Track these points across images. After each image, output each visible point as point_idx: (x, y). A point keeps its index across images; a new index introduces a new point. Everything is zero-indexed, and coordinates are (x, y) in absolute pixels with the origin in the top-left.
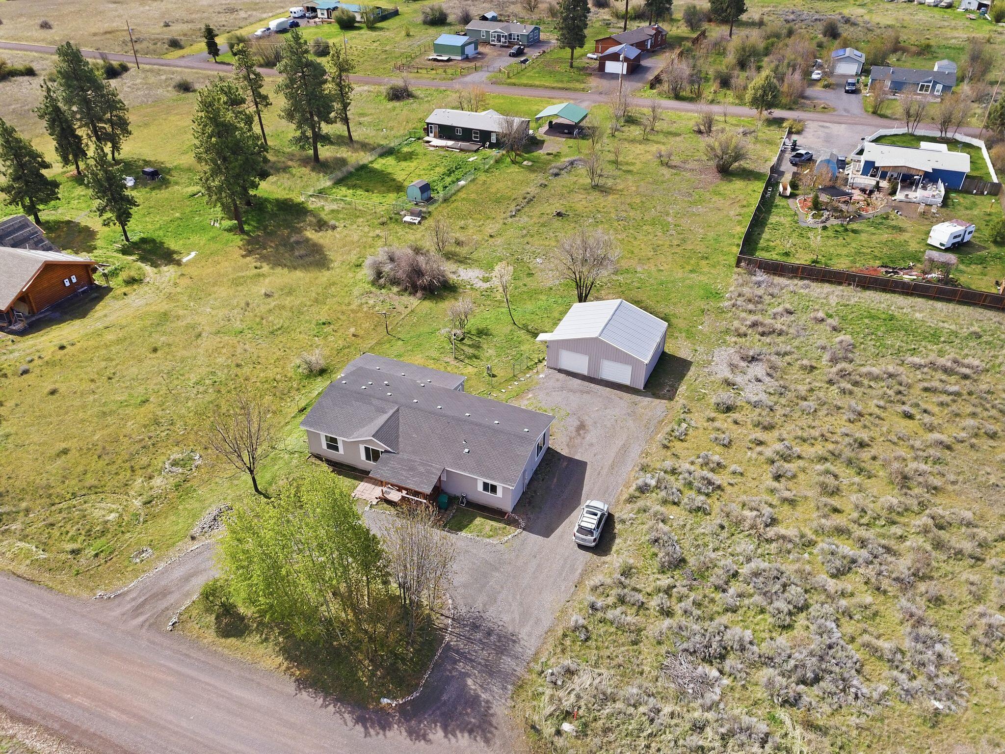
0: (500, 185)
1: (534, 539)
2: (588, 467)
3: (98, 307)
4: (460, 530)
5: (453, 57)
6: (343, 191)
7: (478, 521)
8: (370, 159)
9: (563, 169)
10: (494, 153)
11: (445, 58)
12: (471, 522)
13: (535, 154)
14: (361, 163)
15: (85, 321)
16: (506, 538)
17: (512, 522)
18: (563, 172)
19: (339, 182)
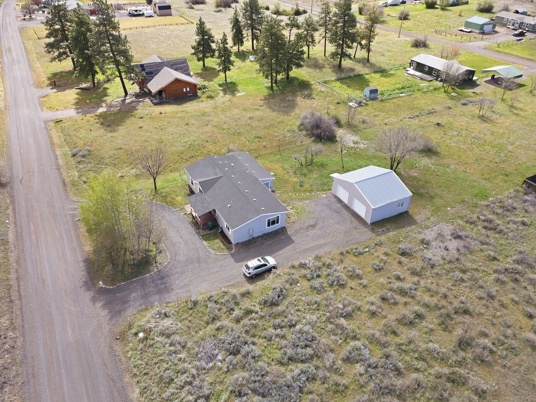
0: (423, 101)
1: (231, 260)
2: (293, 244)
3: (188, 103)
4: (206, 240)
5: (474, 30)
6: (338, 84)
7: (218, 241)
8: (367, 72)
9: (471, 102)
10: (440, 84)
11: (468, 30)
12: (214, 239)
13: (465, 91)
14: (361, 73)
15: (179, 106)
16: (219, 253)
17: (229, 249)
18: (470, 104)
19: (339, 79)
